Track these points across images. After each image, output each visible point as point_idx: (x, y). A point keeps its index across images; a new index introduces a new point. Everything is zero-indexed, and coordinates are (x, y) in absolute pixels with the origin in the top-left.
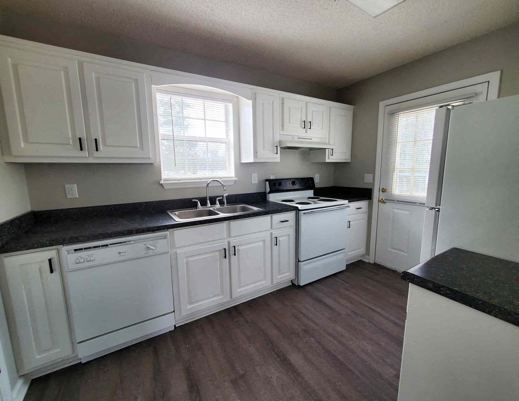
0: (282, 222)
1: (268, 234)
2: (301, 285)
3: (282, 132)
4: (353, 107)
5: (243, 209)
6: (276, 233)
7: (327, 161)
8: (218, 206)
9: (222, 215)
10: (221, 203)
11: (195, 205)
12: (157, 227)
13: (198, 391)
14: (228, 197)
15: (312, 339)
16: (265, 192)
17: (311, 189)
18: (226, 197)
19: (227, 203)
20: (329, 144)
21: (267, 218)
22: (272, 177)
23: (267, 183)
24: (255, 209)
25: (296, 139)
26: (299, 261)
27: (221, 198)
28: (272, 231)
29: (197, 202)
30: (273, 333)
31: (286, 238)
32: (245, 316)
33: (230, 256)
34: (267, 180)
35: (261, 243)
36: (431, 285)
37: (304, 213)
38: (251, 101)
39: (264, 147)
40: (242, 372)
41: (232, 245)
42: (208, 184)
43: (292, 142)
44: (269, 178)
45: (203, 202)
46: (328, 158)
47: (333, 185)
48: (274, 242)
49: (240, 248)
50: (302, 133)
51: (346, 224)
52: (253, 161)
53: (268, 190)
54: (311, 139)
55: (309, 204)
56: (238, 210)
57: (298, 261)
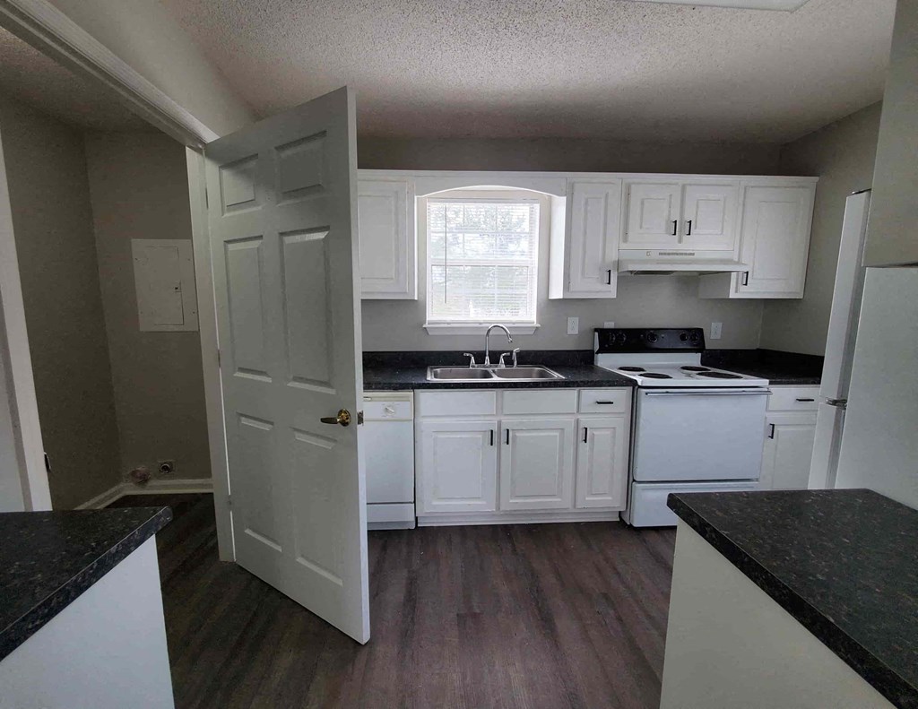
0: (599, 403)
1: (572, 420)
2: (635, 525)
3: (623, 246)
4: (816, 179)
5: (542, 375)
6: (585, 421)
7: (732, 295)
8: (502, 365)
9: (495, 379)
10: (509, 362)
11: (466, 362)
12: (400, 384)
13: (414, 608)
14: (520, 355)
15: (612, 612)
16: (593, 351)
17: (696, 351)
18: (517, 354)
19: (518, 364)
20: (738, 263)
21: (572, 394)
22: (609, 325)
23: (597, 334)
24: (556, 376)
25: (655, 255)
26: (634, 480)
27: (509, 354)
28: (579, 417)
29: (470, 358)
30: (549, 580)
31: (608, 432)
32: (515, 543)
33: (499, 443)
34: (596, 330)
35: (557, 434)
36: (696, 522)
37: (647, 394)
38: (565, 198)
39: (583, 273)
40: (478, 611)
41: (504, 427)
42: (489, 330)
43: (646, 262)
44: (601, 327)
45: (480, 357)
46: (736, 292)
47: (758, 347)
48: (581, 437)
49: (517, 434)
50: (672, 244)
51: (762, 430)
52: (561, 297)
53: (597, 347)
54: (693, 254)
55: (668, 377)
56: (534, 375)
57: (631, 480)
